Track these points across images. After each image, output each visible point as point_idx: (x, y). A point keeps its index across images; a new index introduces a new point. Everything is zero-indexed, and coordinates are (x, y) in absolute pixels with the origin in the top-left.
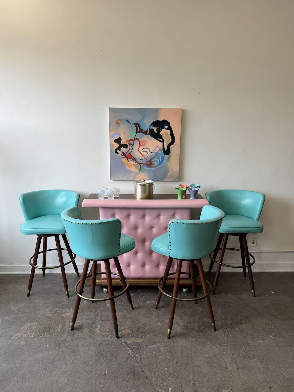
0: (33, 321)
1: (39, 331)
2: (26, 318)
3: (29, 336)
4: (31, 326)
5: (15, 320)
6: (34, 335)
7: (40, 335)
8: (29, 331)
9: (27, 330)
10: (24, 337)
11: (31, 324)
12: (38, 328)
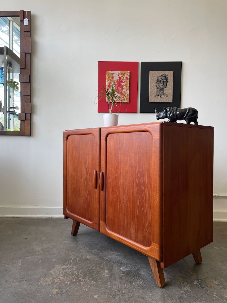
0: (66, 263)
1: (77, 276)
2: (55, 259)
3: (64, 281)
4: (65, 269)
5: (41, 261)
6: (71, 281)
7: (80, 281)
8: (62, 275)
9: (59, 274)
10: (56, 283)
11: (64, 267)
12: (75, 272)
